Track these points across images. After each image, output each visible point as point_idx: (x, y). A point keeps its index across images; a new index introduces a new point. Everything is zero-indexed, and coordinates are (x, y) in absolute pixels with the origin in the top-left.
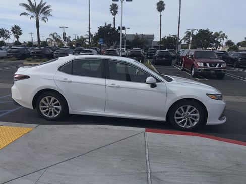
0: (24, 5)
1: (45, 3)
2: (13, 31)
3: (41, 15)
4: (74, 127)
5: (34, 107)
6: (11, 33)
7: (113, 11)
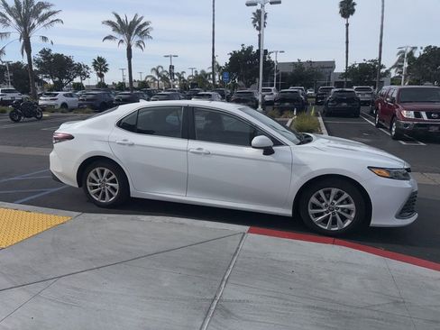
0: (110, 23)
1: (141, 18)
2: (95, 66)
3: (135, 39)
4: (132, 219)
5: (80, 185)
6: (92, 69)
7: (257, 24)
